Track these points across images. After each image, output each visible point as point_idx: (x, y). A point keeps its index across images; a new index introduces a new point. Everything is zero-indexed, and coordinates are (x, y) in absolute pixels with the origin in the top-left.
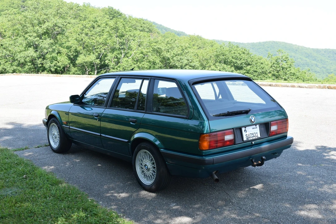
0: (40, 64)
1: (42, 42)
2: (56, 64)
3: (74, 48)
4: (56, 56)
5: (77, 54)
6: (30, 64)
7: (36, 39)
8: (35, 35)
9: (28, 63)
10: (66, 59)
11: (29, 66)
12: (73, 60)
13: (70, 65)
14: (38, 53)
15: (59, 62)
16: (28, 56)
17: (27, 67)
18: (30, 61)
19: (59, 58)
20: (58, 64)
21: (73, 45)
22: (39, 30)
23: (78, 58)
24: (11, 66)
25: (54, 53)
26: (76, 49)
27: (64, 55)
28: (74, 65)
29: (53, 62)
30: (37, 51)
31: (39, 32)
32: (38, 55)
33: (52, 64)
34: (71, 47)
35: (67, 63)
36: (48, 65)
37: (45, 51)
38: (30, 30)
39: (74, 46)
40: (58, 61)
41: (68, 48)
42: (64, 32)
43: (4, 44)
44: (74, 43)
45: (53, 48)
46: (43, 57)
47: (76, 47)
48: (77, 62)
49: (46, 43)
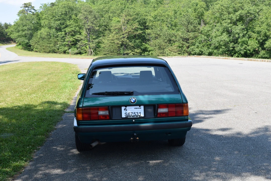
0: (231, 48)
1: (234, 28)
2: (246, 47)
3: (263, 32)
4: (247, 41)
5: (266, 38)
6: (224, 47)
7: (230, 25)
8: (229, 21)
9: (222, 47)
10: (256, 43)
11: (223, 49)
12: (262, 44)
13: (259, 48)
14: (231, 37)
15: (248, 46)
16: (222, 41)
17: (221, 50)
18: (224, 45)
19: (249, 42)
20: (248, 48)
21: (262, 30)
22: (233, 17)
23: (266, 42)
24: (207, 49)
25: (245, 37)
26: (265, 34)
27: (254, 39)
28: (263, 49)
29: (243, 45)
30: (230, 36)
31: (233, 19)
32: (231, 39)
33: (242, 47)
34: (261, 32)
35: (256, 47)
36: (239, 48)
37: (237, 36)
38: (225, 17)
39: (264, 31)
40: (248, 44)
41: (259, 32)
42: (256, 18)
43: (203, 30)
44: (264, 28)
45: (243, 33)
46: (235, 41)
47: (266, 32)
48: (265, 46)
49: (238, 29)
